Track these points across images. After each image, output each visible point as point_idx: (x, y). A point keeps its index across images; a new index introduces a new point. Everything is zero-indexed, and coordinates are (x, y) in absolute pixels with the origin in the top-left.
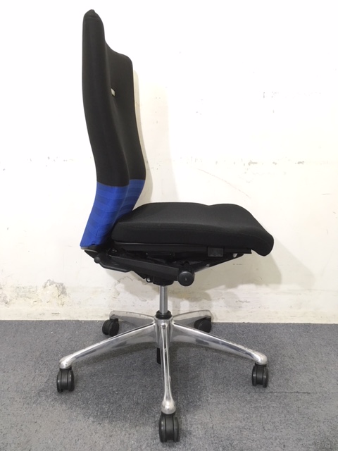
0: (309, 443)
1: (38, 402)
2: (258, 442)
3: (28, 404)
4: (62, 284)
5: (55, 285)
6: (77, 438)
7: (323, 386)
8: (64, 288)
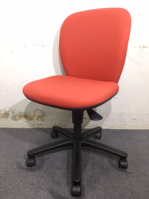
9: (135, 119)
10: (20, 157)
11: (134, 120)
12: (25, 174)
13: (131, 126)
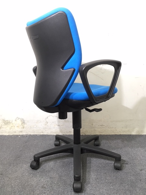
0: (126, 185)
1: (10, 168)
2: (103, 184)
3: (5, 169)
4: (23, 119)
5: (20, 119)
6: (25, 183)
7: (134, 160)
8: (24, 121)
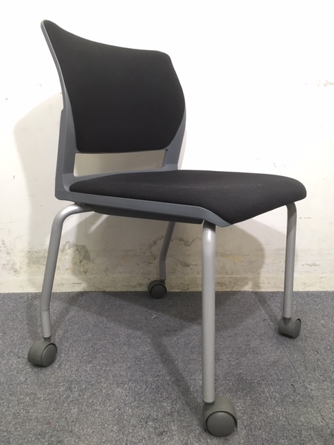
9: (315, 265)
10: (19, 357)
11: (313, 267)
12: (28, 398)
13: (304, 284)
